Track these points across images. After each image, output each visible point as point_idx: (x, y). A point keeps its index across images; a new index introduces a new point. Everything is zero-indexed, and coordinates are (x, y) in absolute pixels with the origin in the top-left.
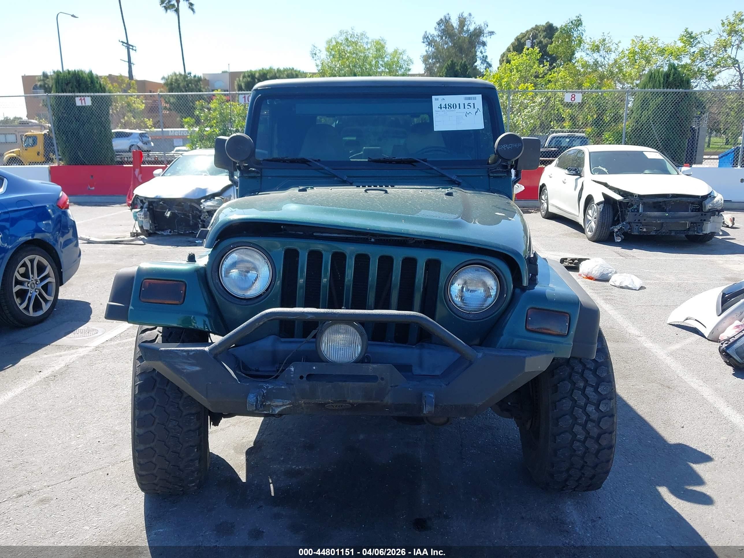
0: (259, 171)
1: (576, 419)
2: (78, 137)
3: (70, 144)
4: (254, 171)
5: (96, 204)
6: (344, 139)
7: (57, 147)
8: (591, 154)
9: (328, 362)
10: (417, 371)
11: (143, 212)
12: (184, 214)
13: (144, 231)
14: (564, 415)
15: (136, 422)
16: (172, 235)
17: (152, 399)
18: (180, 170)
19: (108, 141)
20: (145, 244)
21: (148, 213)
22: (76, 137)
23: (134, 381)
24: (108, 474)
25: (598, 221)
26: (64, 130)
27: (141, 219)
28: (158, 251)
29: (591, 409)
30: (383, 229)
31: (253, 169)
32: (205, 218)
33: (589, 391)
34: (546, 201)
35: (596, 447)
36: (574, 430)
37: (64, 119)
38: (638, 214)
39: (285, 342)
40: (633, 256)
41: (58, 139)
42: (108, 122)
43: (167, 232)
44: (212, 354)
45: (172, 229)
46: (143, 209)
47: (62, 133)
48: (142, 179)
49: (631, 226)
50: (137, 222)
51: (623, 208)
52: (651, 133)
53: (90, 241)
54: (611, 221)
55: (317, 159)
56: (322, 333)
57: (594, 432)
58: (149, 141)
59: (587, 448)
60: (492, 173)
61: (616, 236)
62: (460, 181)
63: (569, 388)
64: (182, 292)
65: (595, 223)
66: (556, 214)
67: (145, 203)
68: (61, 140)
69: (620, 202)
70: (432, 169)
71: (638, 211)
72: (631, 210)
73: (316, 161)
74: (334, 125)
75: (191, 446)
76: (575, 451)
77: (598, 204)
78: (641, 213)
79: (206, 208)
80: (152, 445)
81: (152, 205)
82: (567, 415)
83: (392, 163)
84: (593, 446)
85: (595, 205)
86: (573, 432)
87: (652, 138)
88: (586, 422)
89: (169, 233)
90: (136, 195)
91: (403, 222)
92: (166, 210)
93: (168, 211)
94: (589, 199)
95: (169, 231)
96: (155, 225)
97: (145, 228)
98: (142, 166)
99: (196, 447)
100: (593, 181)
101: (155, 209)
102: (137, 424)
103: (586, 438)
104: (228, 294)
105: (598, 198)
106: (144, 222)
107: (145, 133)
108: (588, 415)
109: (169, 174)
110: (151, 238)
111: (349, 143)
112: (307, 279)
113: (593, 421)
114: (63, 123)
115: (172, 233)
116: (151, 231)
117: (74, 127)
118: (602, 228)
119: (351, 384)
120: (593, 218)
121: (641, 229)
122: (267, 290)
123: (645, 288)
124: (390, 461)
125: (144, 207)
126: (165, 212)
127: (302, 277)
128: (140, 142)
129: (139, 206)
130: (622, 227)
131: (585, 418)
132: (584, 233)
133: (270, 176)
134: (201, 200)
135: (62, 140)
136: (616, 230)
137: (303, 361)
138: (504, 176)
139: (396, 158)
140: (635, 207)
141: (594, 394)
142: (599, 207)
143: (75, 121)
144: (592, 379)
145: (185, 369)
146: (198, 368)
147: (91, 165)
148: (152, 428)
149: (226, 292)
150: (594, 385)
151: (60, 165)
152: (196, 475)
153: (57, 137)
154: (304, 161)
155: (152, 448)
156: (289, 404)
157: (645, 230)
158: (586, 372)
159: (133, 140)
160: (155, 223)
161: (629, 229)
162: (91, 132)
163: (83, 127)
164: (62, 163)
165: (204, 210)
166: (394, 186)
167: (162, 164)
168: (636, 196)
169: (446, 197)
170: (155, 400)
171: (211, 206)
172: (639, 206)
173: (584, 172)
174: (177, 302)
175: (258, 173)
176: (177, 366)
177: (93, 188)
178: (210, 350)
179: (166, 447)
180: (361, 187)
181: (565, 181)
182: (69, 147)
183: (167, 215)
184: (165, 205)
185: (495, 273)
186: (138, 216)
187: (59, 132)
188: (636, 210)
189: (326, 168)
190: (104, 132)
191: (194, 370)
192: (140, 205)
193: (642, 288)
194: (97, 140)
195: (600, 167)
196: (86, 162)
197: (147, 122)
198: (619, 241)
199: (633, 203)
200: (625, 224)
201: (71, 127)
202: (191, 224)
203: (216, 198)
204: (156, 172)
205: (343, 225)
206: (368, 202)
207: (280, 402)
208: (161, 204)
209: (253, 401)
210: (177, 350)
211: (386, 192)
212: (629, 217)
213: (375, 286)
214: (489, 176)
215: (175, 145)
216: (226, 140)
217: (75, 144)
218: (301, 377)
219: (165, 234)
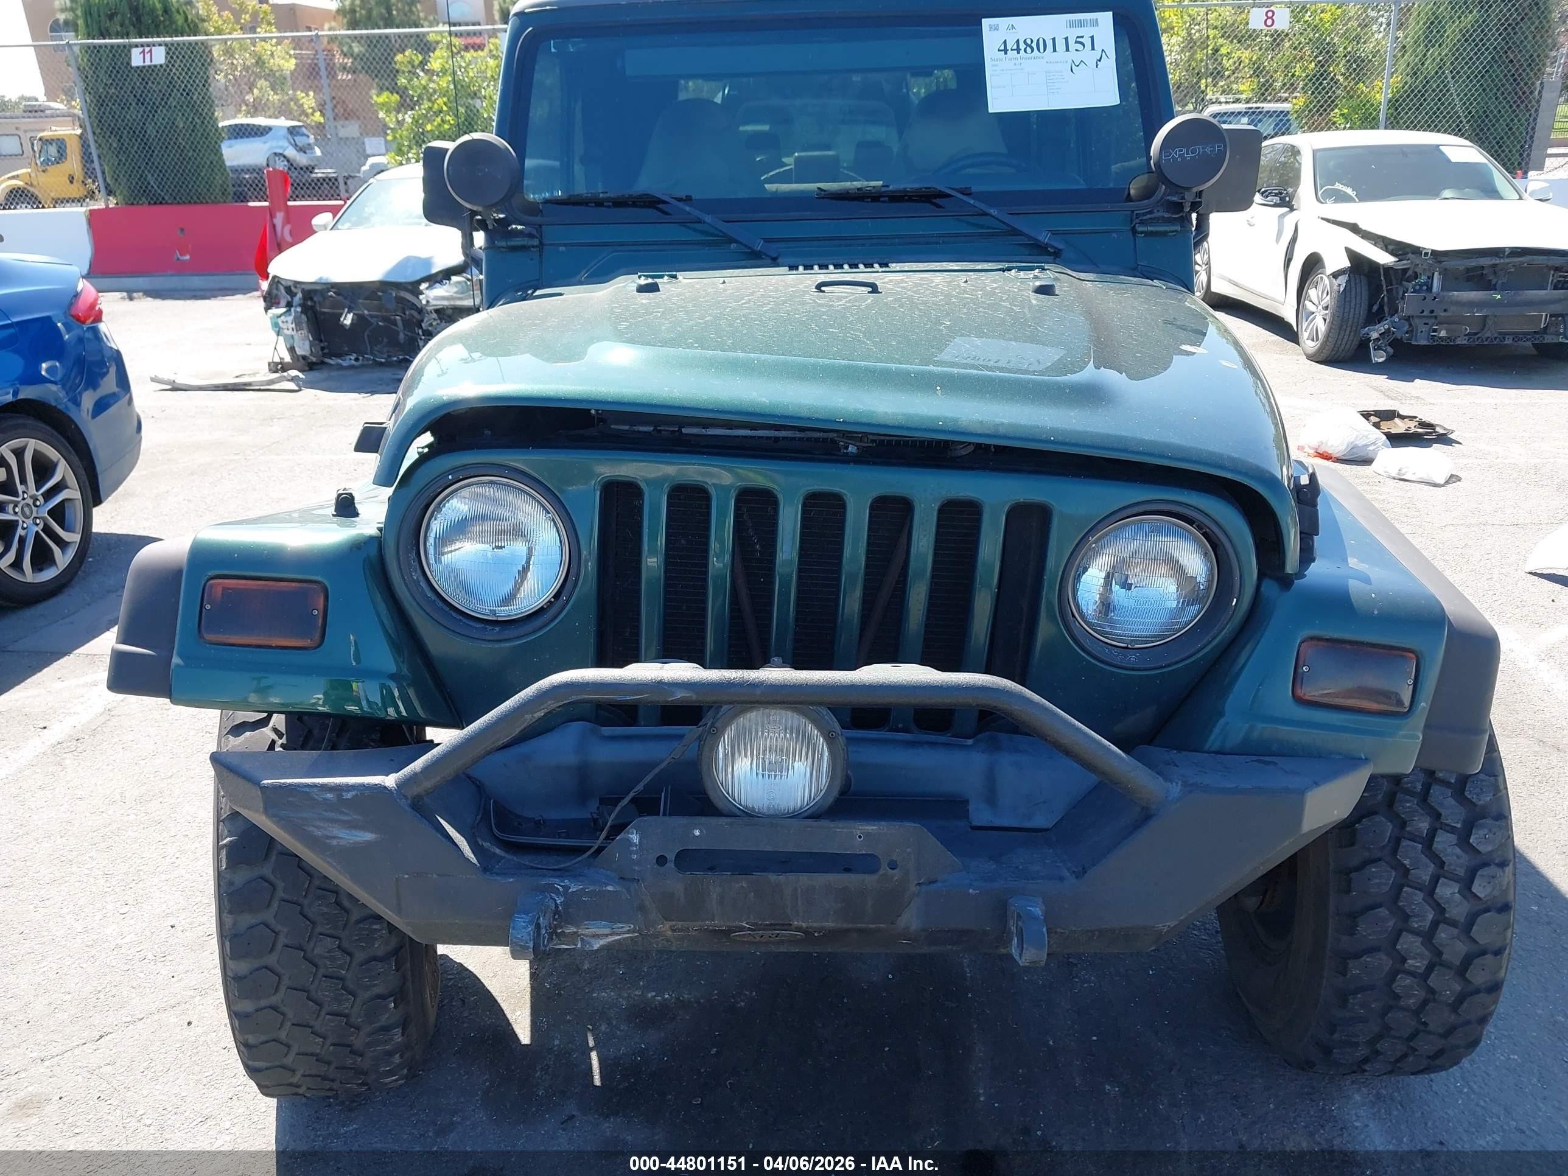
0: (534, 232)
1: (1406, 917)
2: (145, 140)
3: (129, 156)
4: (521, 232)
5: (193, 294)
6: (741, 128)
7: (101, 165)
8: (1318, 154)
9: (735, 816)
10: (980, 815)
11: (293, 314)
12: (385, 319)
13: (298, 360)
14: (1372, 907)
15: (227, 944)
16: (362, 366)
17: (266, 884)
18: (372, 214)
19: (211, 147)
20: (300, 390)
21: (304, 317)
22: (139, 140)
23: (218, 837)
24: (189, 1023)
25: (1333, 316)
26: (112, 125)
27: (289, 332)
28: (329, 406)
29: (1447, 891)
30: (882, 421)
31: (519, 227)
32: (431, 325)
33: (1444, 842)
34: (1204, 267)
35: (1458, 988)
36: (1398, 947)
37: (110, 101)
38: (1430, 297)
39: (613, 738)
40: (1417, 398)
41: (100, 145)
42: (208, 102)
43: (350, 360)
44: (406, 797)
45: (360, 353)
46: (293, 309)
47: (108, 133)
48: (291, 235)
49: (1410, 325)
50: (281, 338)
51: (1394, 282)
52: (1447, 99)
53: (175, 385)
54: (1363, 312)
55: (683, 195)
56: (716, 734)
57: (1454, 948)
58: (309, 145)
59: (1432, 991)
60: (1142, 223)
61: (1375, 350)
62: (1060, 247)
63: (1388, 834)
64: (315, 612)
65: (1325, 320)
66: (1228, 297)
67: (295, 294)
68: (106, 149)
69: (1387, 269)
70: (985, 214)
71: (1430, 289)
72: (1413, 288)
73: (680, 200)
74: (718, 99)
75: (379, 997)
76: (1397, 997)
77: (1335, 275)
78: (1438, 294)
79: (434, 303)
80: (274, 1000)
81: (311, 299)
82: (1380, 906)
83: (879, 201)
84: (1447, 985)
85: (1325, 278)
86: (1397, 950)
87: (1448, 113)
88: (1435, 925)
89: (353, 362)
90: (275, 277)
91: (939, 393)
92: (344, 309)
93: (349, 312)
94: (1313, 264)
95: (353, 358)
96: (322, 345)
97: (300, 352)
98: (290, 203)
99: (392, 999)
100: (1322, 219)
101: (318, 309)
102: (228, 950)
103: (1430, 968)
104: (447, 609)
105: (1336, 261)
106: (296, 337)
107: (300, 127)
108: (1440, 909)
109: (347, 225)
110: (315, 375)
111: (758, 142)
112: (667, 555)
113: (1453, 923)
114: (108, 109)
115: (360, 362)
116: (314, 360)
117: (134, 117)
118: (1342, 333)
119: (804, 879)
120: (1320, 307)
121: (1435, 331)
122: (557, 596)
123: (1459, 479)
124: (890, 976)
125: (294, 304)
126: (341, 315)
127: (653, 552)
128: (291, 147)
129: (283, 302)
130: (1389, 329)
131: (1430, 916)
132: (1298, 344)
133: (565, 245)
134: (420, 284)
135: (110, 149)
136: (1375, 335)
137: (664, 814)
138: (1173, 232)
139: (891, 188)
140: (1423, 279)
141: (1458, 851)
142: (1335, 282)
143: (134, 104)
144: (1453, 813)
145: (335, 837)
146: (369, 836)
147: (179, 203)
148: (271, 960)
149: (440, 604)
150: (1459, 826)
151: (110, 206)
152: (397, 1059)
153: (99, 141)
154: (650, 202)
155: (274, 1008)
156: (628, 932)
157: (1443, 334)
158: (1436, 790)
159: (274, 143)
160: (321, 341)
161: (1407, 333)
162: (171, 127)
163: (154, 116)
164: (112, 202)
165: (429, 308)
166: (887, 266)
167: (336, 199)
168: (1426, 254)
169: (1035, 299)
170: (271, 884)
171: (443, 298)
172: (1431, 278)
173: (1299, 199)
174: (307, 643)
175: (531, 236)
176: (311, 829)
177: (187, 257)
178: (401, 785)
179: (311, 1003)
180: (801, 268)
181: (1253, 221)
182: (127, 164)
183: (345, 322)
184: (340, 298)
185: (1205, 535)
186: (281, 324)
187: (102, 129)
188: (1425, 288)
189: (708, 219)
190: (201, 126)
191: (358, 839)
192: (284, 298)
193: (1453, 479)
194: (187, 147)
195: (1338, 186)
196: (166, 198)
197: (304, 100)
198: (1381, 360)
199: (1418, 270)
200: (1397, 320)
201: (128, 117)
202: (402, 341)
203: (454, 279)
204: (318, 220)
205: (767, 411)
206: (832, 327)
207: (604, 927)
208: (331, 296)
209: (526, 937)
210: (307, 786)
211: (874, 289)
212: (1410, 303)
213: (862, 571)
214: (1134, 231)
215: (369, 152)
216: (447, 150)
217: (140, 156)
218: (661, 860)
219: (344, 364)
